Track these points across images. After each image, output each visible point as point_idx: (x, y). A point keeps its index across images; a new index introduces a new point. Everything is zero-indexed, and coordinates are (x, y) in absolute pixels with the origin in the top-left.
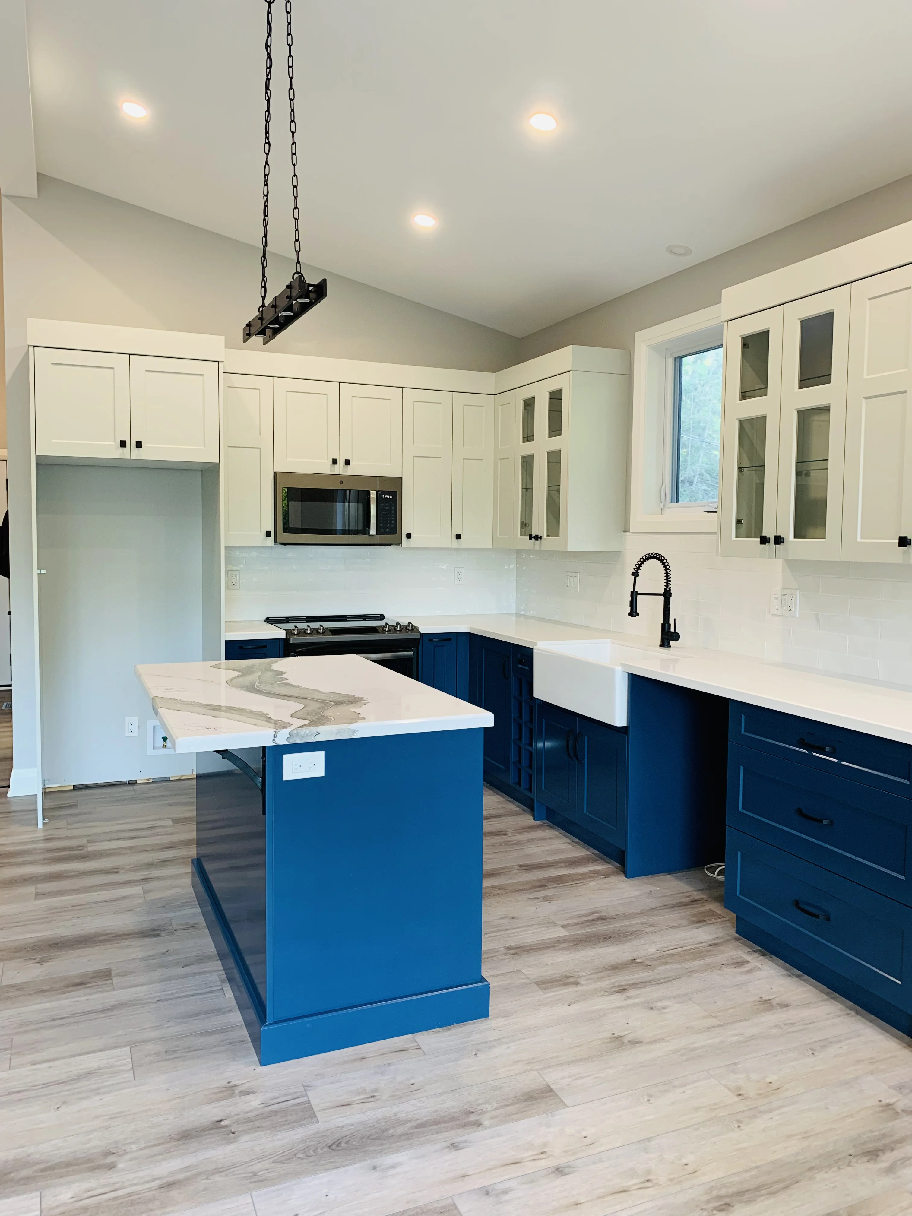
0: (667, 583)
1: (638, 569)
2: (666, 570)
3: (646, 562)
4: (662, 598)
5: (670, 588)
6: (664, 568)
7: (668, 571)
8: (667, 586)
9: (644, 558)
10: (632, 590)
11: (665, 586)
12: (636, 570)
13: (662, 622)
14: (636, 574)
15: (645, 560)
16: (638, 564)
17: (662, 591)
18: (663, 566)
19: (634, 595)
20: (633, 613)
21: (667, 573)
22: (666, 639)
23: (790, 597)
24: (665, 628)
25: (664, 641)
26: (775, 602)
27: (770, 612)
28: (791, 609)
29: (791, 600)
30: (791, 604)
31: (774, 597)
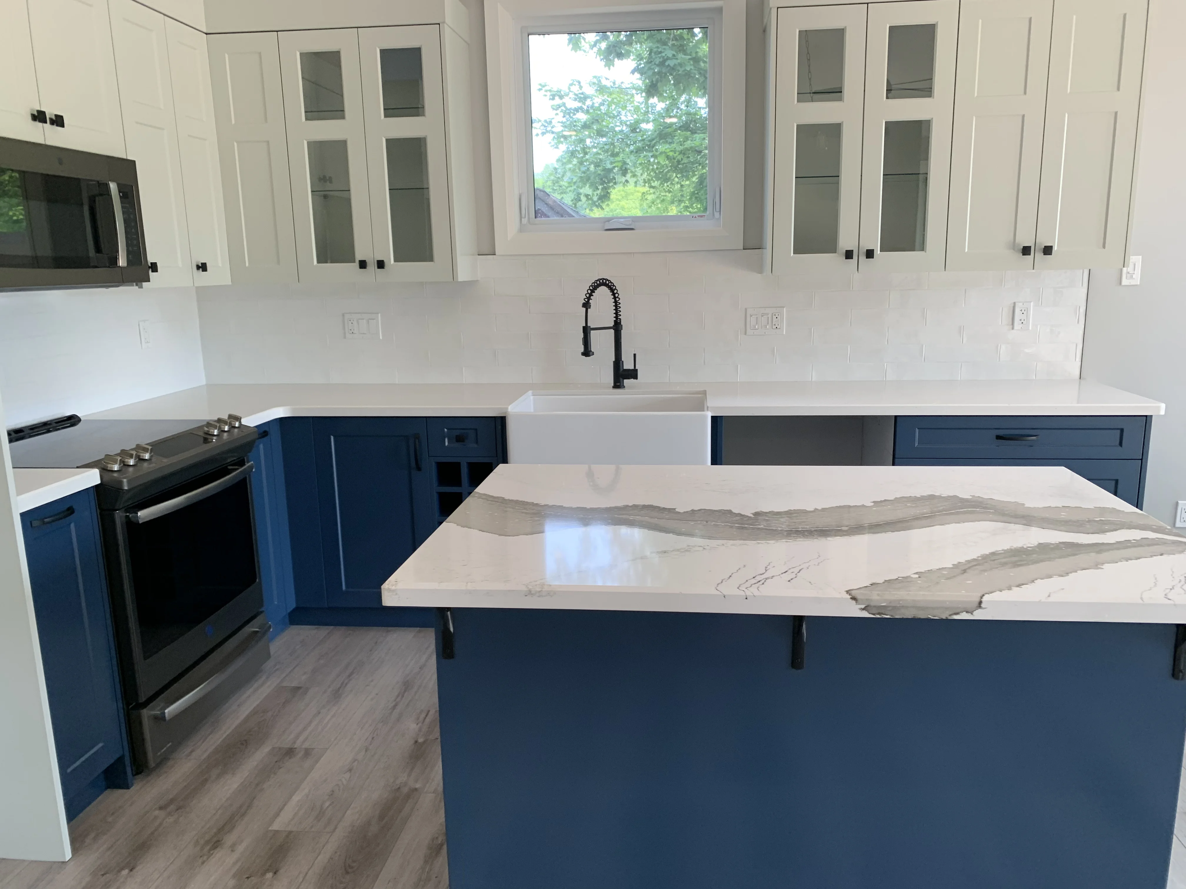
0: (616, 313)
1: (589, 298)
2: (615, 298)
3: (594, 292)
4: (612, 331)
5: (620, 319)
6: (613, 297)
7: (617, 299)
8: (616, 317)
9: (591, 288)
10: (584, 325)
11: (614, 317)
12: (586, 300)
13: (614, 360)
14: (586, 305)
15: (593, 291)
16: (588, 293)
17: (612, 324)
18: (611, 293)
19: (586, 330)
20: (587, 353)
21: (616, 302)
22: (621, 379)
23: (775, 315)
24: (619, 366)
25: (619, 382)
26: (754, 322)
27: (745, 333)
28: (776, 328)
29: (776, 318)
30: (776, 322)
31: (751, 318)
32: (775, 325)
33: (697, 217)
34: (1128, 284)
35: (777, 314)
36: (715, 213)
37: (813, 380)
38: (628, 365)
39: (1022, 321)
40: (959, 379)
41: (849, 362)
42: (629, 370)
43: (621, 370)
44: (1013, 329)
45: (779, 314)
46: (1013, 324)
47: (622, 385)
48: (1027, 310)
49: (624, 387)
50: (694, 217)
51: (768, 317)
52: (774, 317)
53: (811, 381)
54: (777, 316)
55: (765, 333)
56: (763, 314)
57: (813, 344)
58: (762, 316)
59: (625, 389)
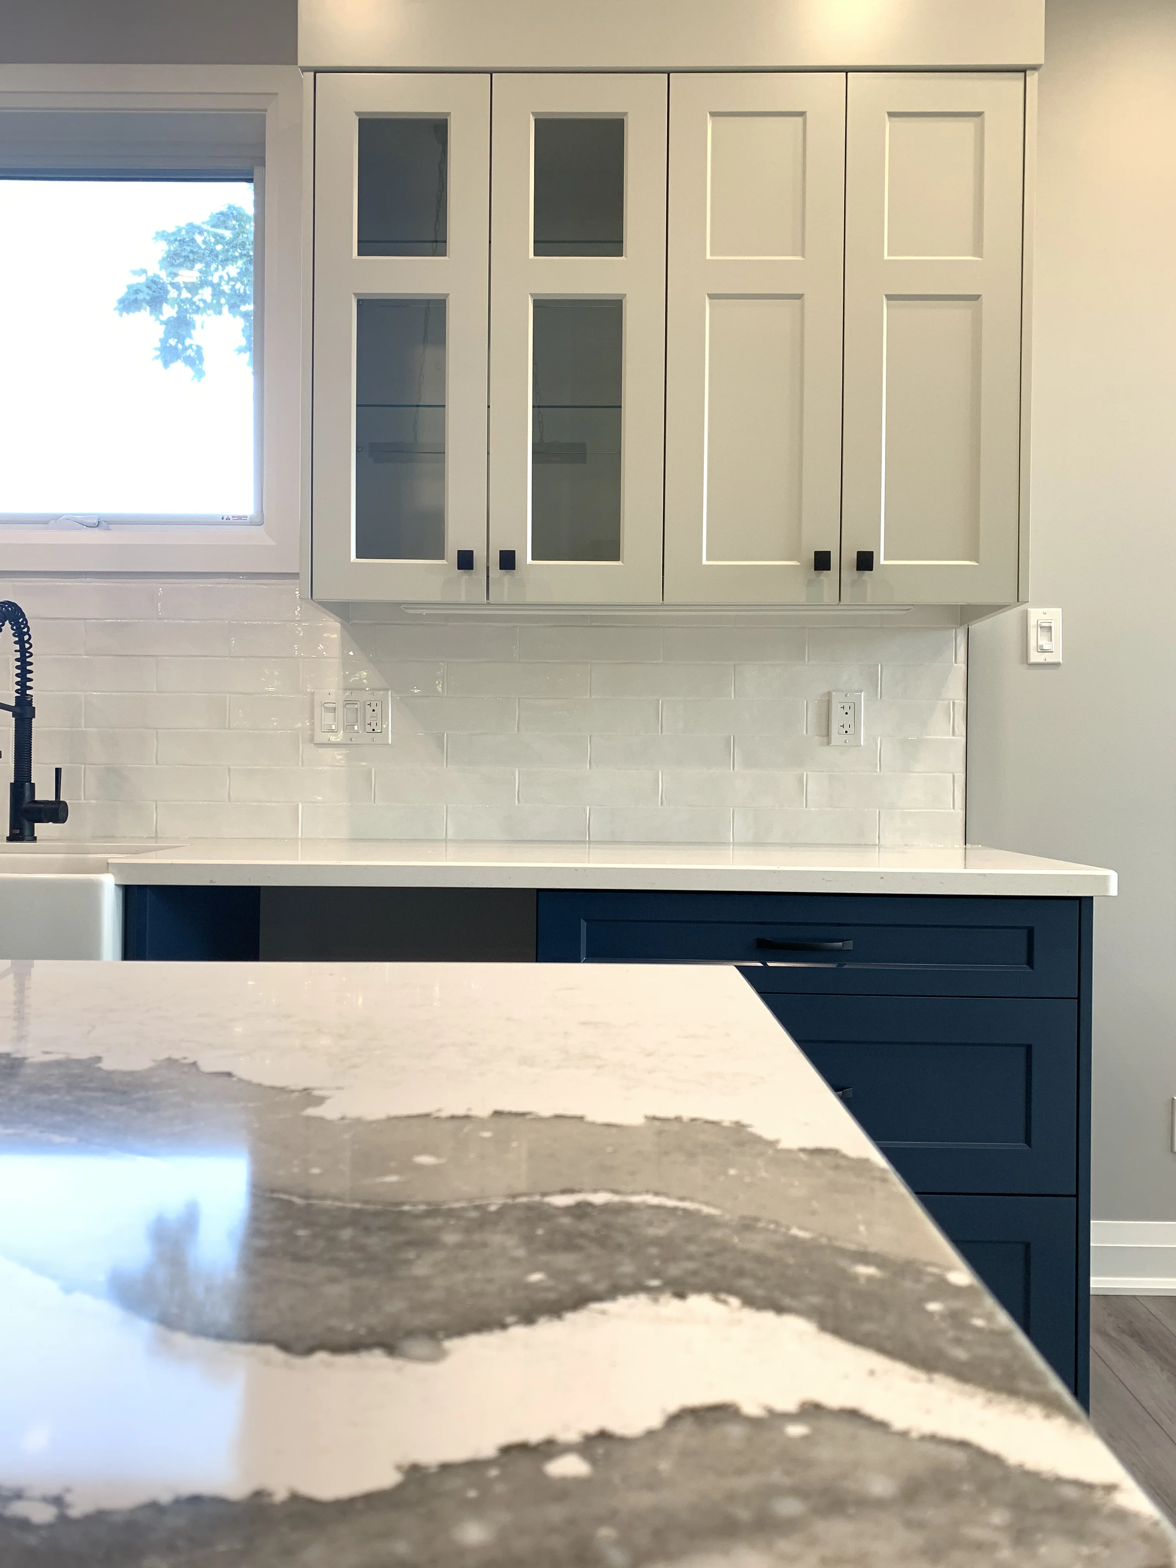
0: (23, 683)
2: (23, 650)
5: (30, 694)
8: (22, 690)
11: (17, 689)
13: (13, 783)
21: (23, 659)
22: (26, 821)
23: (370, 705)
24: (25, 793)
25: (21, 827)
26: (328, 718)
27: (312, 740)
28: (374, 730)
29: (374, 710)
30: (372, 719)
31: (323, 708)
34: (1042, 661)
35: (374, 704)
37: (449, 838)
38: (44, 792)
39: (846, 728)
40: (732, 841)
41: (519, 803)
42: (45, 802)
43: (28, 803)
44: (829, 743)
45: (379, 703)
46: (828, 734)
47: (29, 834)
48: (855, 706)
49: (34, 839)
50: (225, 518)
51: (357, 709)
52: (369, 709)
53: (446, 841)
54: (373, 707)
55: (351, 740)
56: (347, 702)
57: (447, 766)
58: (345, 706)
59: (36, 842)
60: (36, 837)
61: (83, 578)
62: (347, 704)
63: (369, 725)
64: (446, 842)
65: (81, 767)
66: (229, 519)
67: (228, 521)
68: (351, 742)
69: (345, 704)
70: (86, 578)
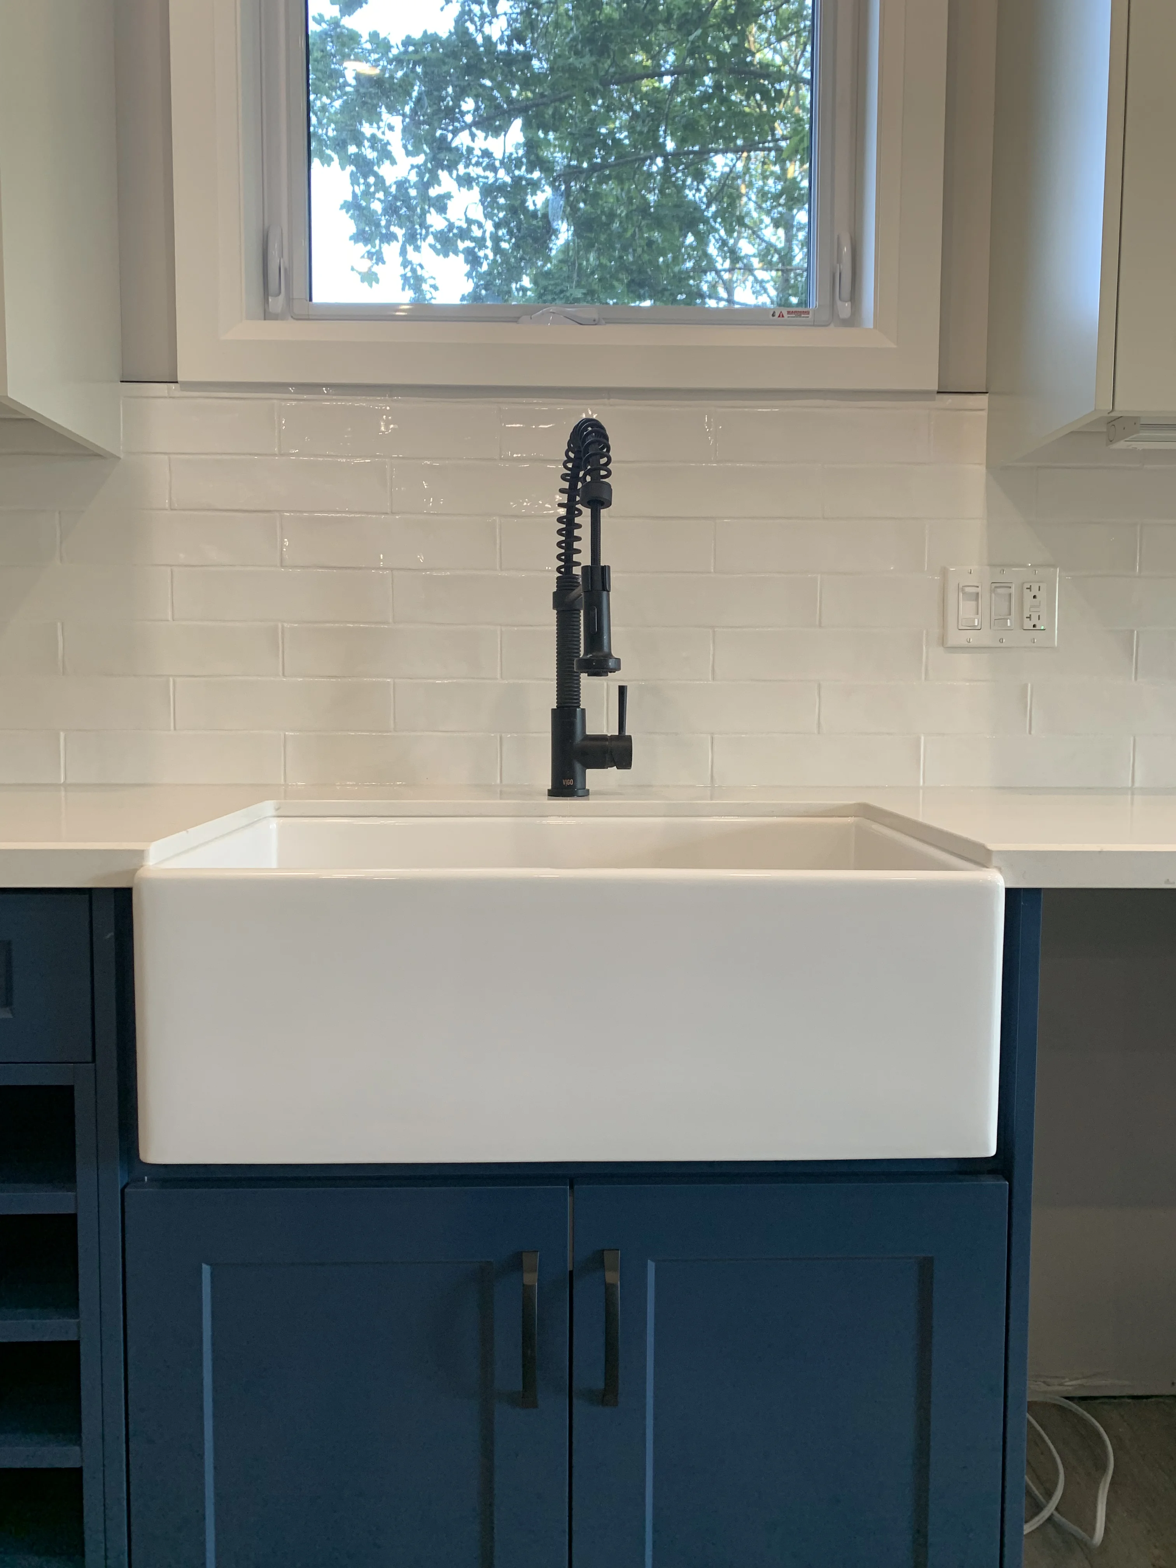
22: (578, 767)
23: (1030, 588)
24: (572, 724)
25: (573, 777)
26: (967, 609)
27: (942, 640)
28: (1034, 626)
29: (1035, 597)
30: (1032, 609)
31: (961, 595)
32: (1030, 617)
33: (786, 315)
35: (1035, 588)
36: (839, 303)
37: (1137, 785)
38: (600, 721)
42: (603, 738)
43: (579, 737)
45: (1043, 586)
47: (579, 786)
49: (586, 794)
50: (777, 314)
51: (1010, 595)
52: (1028, 595)
53: (1132, 790)
54: (1035, 591)
55: (1001, 641)
56: (996, 586)
57: (1136, 679)
58: (992, 591)
59: (589, 800)
60: (588, 790)
61: (603, 398)
62: (996, 587)
63: (1029, 619)
64: (1133, 794)
65: (603, 684)
66: (783, 316)
67: (781, 318)
68: (1002, 645)
69: (993, 587)
70: (609, 399)
